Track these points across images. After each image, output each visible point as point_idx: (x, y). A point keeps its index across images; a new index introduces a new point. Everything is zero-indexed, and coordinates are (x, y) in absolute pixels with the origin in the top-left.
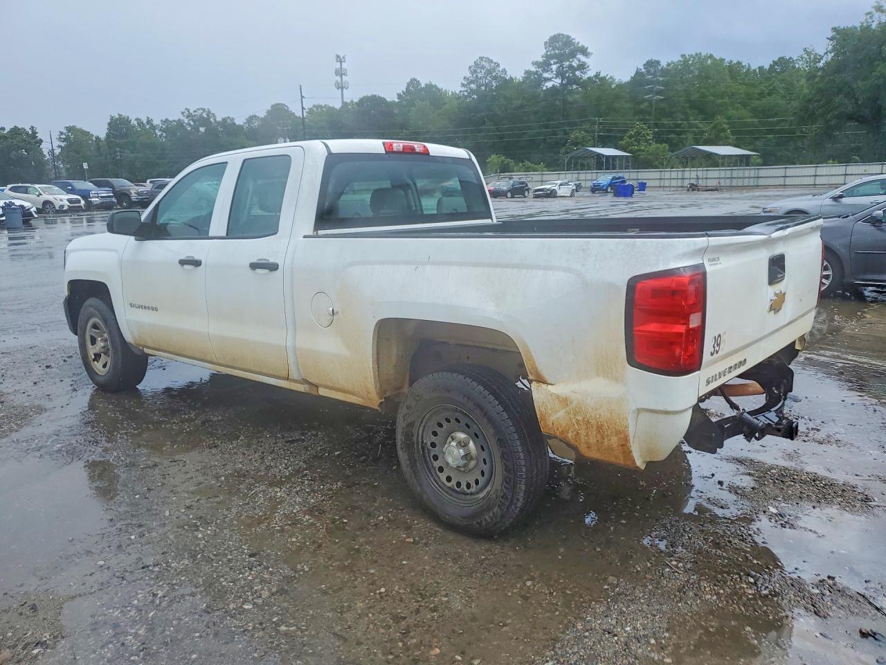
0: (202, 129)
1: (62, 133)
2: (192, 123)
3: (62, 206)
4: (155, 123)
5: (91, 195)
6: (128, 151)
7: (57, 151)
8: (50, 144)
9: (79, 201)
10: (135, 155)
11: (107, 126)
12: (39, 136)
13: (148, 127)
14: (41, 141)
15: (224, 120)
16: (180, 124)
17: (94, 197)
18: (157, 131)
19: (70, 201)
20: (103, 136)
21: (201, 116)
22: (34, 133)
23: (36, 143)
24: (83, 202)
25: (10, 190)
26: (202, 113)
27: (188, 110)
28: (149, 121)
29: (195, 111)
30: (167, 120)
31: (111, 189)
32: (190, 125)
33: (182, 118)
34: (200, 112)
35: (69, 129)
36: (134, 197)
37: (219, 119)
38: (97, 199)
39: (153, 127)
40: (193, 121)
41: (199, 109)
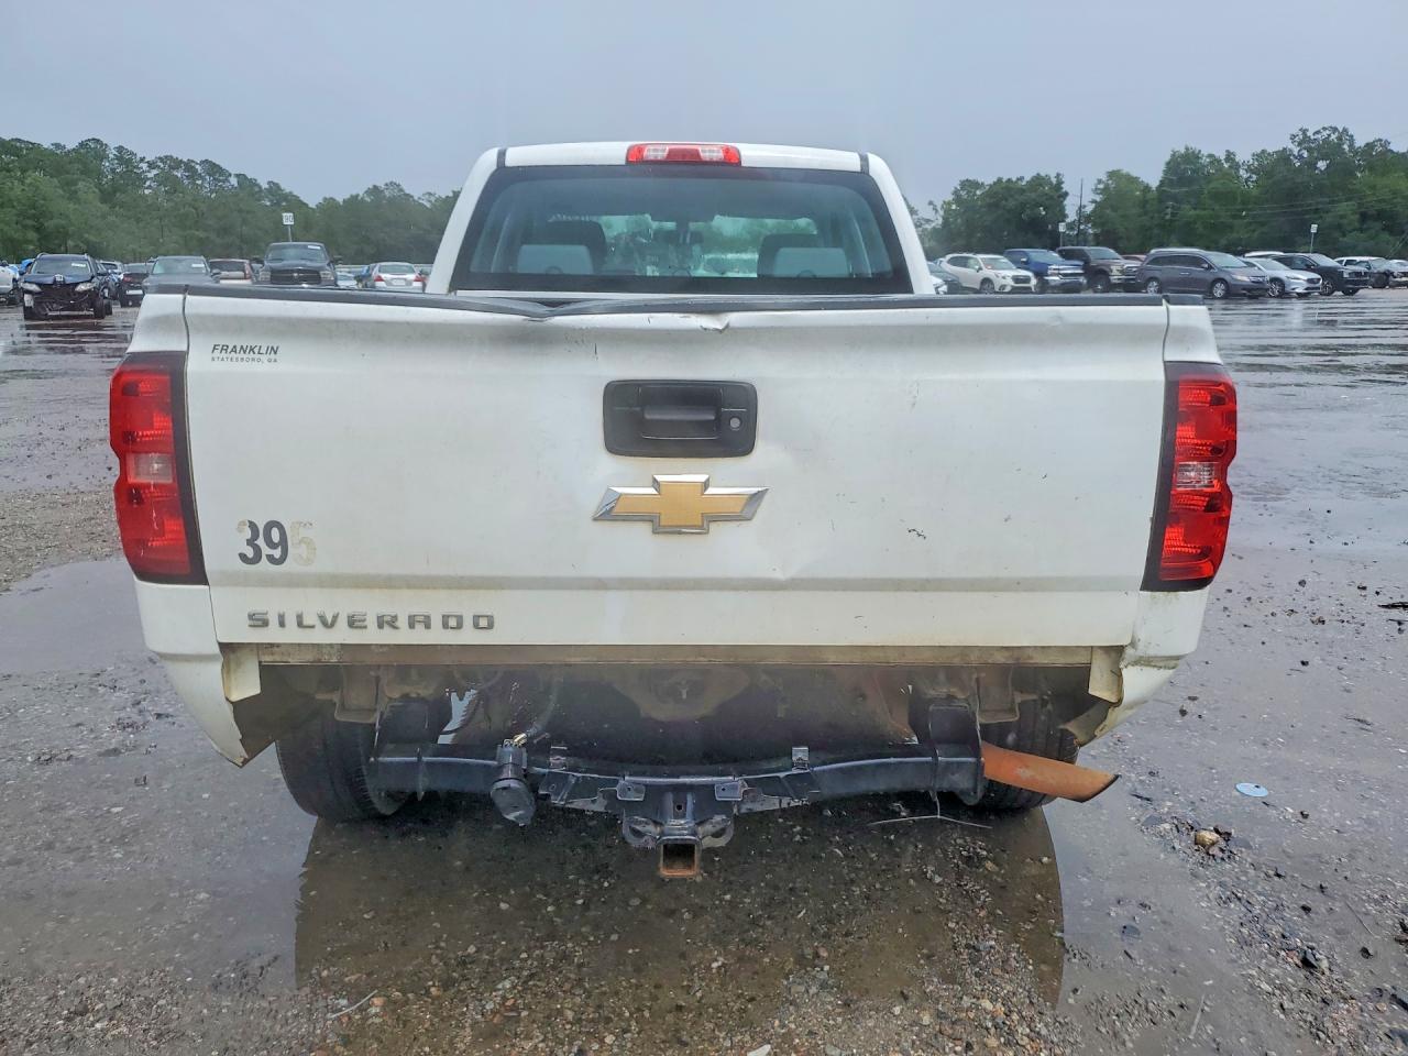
0: (1322, 165)
1: (1100, 181)
2: (1306, 154)
3: (1003, 287)
4: (1239, 158)
5: (1049, 272)
6: (1188, 207)
7: (1089, 208)
8: (1080, 198)
9: (1027, 280)
10: (1198, 212)
11: (1163, 167)
12: (1065, 187)
13: (1226, 166)
14: (1066, 194)
15: (1370, 146)
16: (1284, 157)
17: (1052, 275)
18: (1242, 172)
19: (1017, 279)
20: (1154, 183)
21: (1326, 141)
22: (1060, 183)
23: (1060, 196)
24: (1034, 282)
25: (949, 262)
26: (1329, 135)
27: (1304, 131)
28: (1230, 156)
29: (1318, 132)
30: (1263, 151)
31: (1081, 263)
32: (1300, 157)
33: (1291, 146)
34: (1325, 133)
35: (1112, 175)
36: (1115, 277)
37: (1360, 142)
38: (1057, 278)
39: (1236, 166)
40: (1309, 150)
41: (1324, 129)
